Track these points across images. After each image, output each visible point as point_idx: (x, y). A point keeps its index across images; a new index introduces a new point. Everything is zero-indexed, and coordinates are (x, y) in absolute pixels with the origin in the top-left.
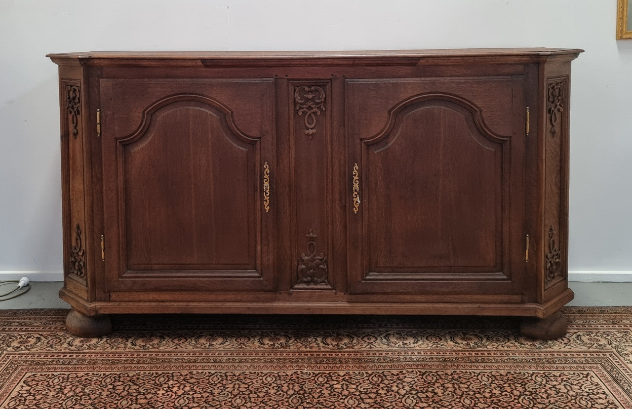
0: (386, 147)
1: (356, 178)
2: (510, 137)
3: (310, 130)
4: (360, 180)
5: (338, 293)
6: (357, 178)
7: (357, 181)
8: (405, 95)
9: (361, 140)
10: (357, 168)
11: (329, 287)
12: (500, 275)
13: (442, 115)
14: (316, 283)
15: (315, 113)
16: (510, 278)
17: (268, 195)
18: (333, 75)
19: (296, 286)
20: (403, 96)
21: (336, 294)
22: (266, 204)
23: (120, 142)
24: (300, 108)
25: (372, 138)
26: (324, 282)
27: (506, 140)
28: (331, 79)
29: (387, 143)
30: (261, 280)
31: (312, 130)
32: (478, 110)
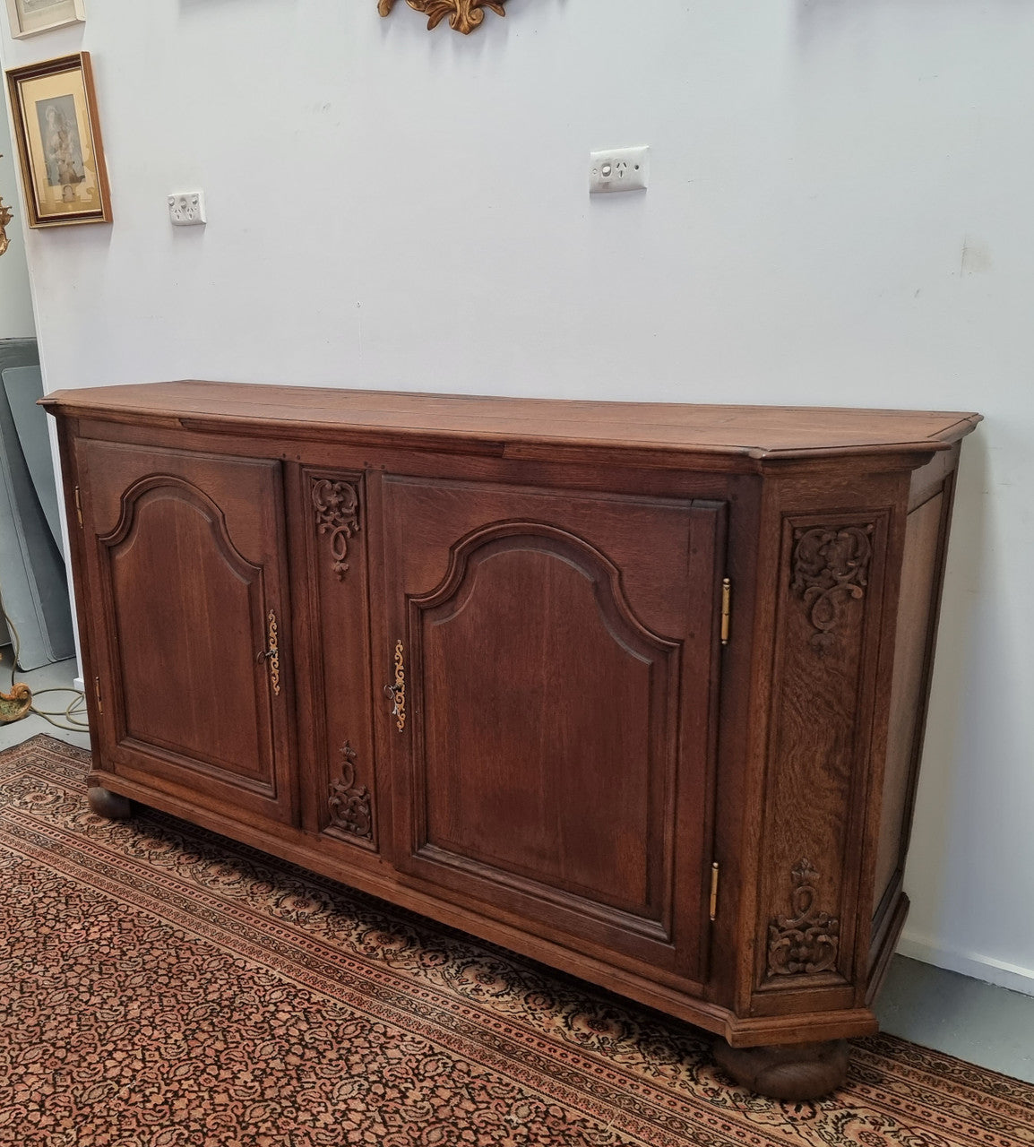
0: (450, 619)
1: (399, 667)
2: (681, 642)
3: (338, 563)
4: (407, 671)
5: (385, 863)
6: (402, 668)
7: (401, 673)
8: (481, 518)
9: (408, 596)
10: (401, 650)
11: (372, 847)
12: (655, 928)
13: (547, 571)
14: (355, 834)
15: (344, 533)
16: (671, 940)
17: (277, 666)
18: (366, 464)
19: (327, 830)
20: (477, 520)
21: (380, 862)
22: (275, 680)
23: (101, 541)
24: (323, 521)
25: (426, 595)
26: (366, 836)
27: (672, 647)
28: (364, 472)
29: (453, 611)
30: (276, 805)
31: (342, 565)
32: (617, 572)
